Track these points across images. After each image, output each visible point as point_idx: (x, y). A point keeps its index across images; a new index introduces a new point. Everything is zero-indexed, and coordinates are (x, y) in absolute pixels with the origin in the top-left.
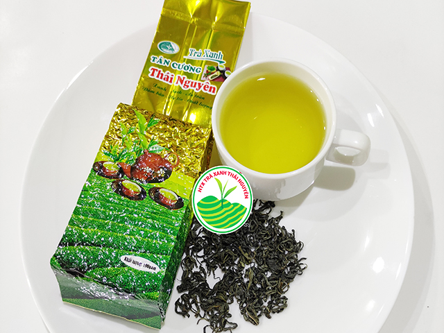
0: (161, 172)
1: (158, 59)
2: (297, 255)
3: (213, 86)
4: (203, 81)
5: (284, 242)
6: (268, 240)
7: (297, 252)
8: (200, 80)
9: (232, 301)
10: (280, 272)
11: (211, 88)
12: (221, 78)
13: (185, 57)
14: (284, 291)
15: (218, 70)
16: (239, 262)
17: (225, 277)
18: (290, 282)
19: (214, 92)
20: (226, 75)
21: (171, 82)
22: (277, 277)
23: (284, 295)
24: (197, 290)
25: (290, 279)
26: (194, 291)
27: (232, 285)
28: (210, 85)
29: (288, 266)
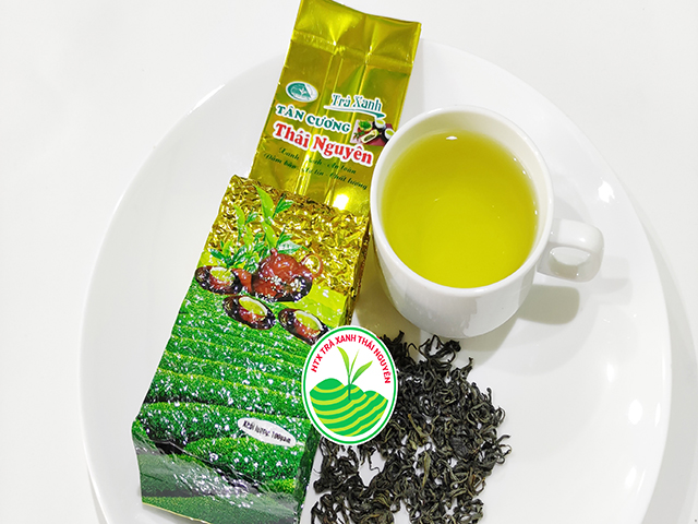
0: (297, 285)
1: (287, 110)
2: (494, 430)
3: (369, 153)
4: (354, 145)
5: (476, 407)
6: (451, 405)
7: (496, 425)
8: (348, 143)
9: (399, 508)
10: (471, 458)
11: (365, 155)
12: (380, 139)
13: (325, 107)
14: (477, 490)
15: (374, 127)
16: (408, 442)
17: (387, 466)
18: (485, 475)
19: (369, 162)
20: (387, 135)
21: (305, 145)
22: (467, 466)
23: (478, 497)
24: (344, 489)
25: (487, 470)
26: (340, 489)
27: (398, 480)
28: (363, 151)
29: (483, 449)
